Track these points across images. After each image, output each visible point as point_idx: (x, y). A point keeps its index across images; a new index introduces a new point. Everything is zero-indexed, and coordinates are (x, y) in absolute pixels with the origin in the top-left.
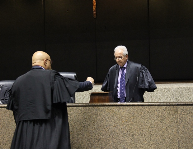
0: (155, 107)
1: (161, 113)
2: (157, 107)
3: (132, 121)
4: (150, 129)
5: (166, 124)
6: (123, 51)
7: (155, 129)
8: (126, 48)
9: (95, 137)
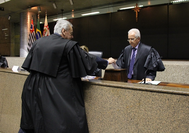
0: (167, 95)
1: (173, 104)
2: (169, 95)
3: (137, 107)
4: (158, 121)
5: (179, 119)
6: (135, 34)
7: (164, 122)
8: (139, 31)
9: (98, 118)
